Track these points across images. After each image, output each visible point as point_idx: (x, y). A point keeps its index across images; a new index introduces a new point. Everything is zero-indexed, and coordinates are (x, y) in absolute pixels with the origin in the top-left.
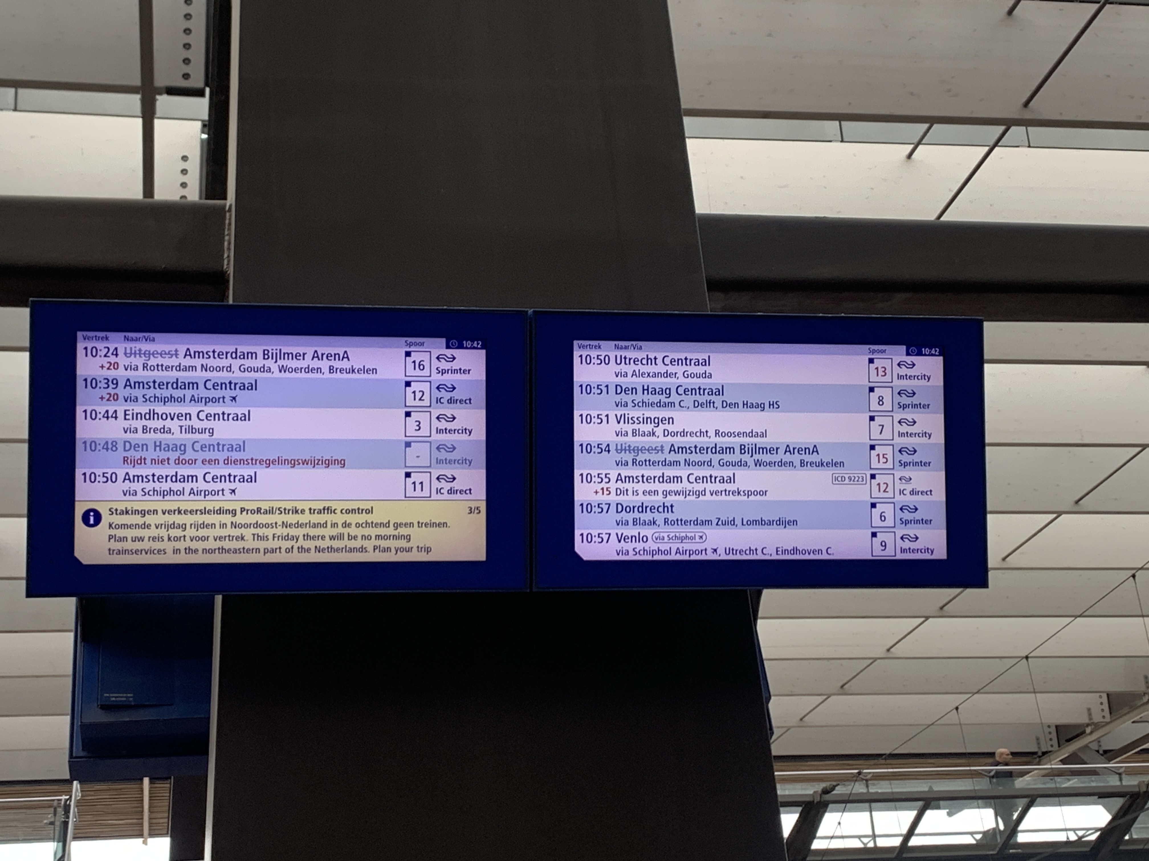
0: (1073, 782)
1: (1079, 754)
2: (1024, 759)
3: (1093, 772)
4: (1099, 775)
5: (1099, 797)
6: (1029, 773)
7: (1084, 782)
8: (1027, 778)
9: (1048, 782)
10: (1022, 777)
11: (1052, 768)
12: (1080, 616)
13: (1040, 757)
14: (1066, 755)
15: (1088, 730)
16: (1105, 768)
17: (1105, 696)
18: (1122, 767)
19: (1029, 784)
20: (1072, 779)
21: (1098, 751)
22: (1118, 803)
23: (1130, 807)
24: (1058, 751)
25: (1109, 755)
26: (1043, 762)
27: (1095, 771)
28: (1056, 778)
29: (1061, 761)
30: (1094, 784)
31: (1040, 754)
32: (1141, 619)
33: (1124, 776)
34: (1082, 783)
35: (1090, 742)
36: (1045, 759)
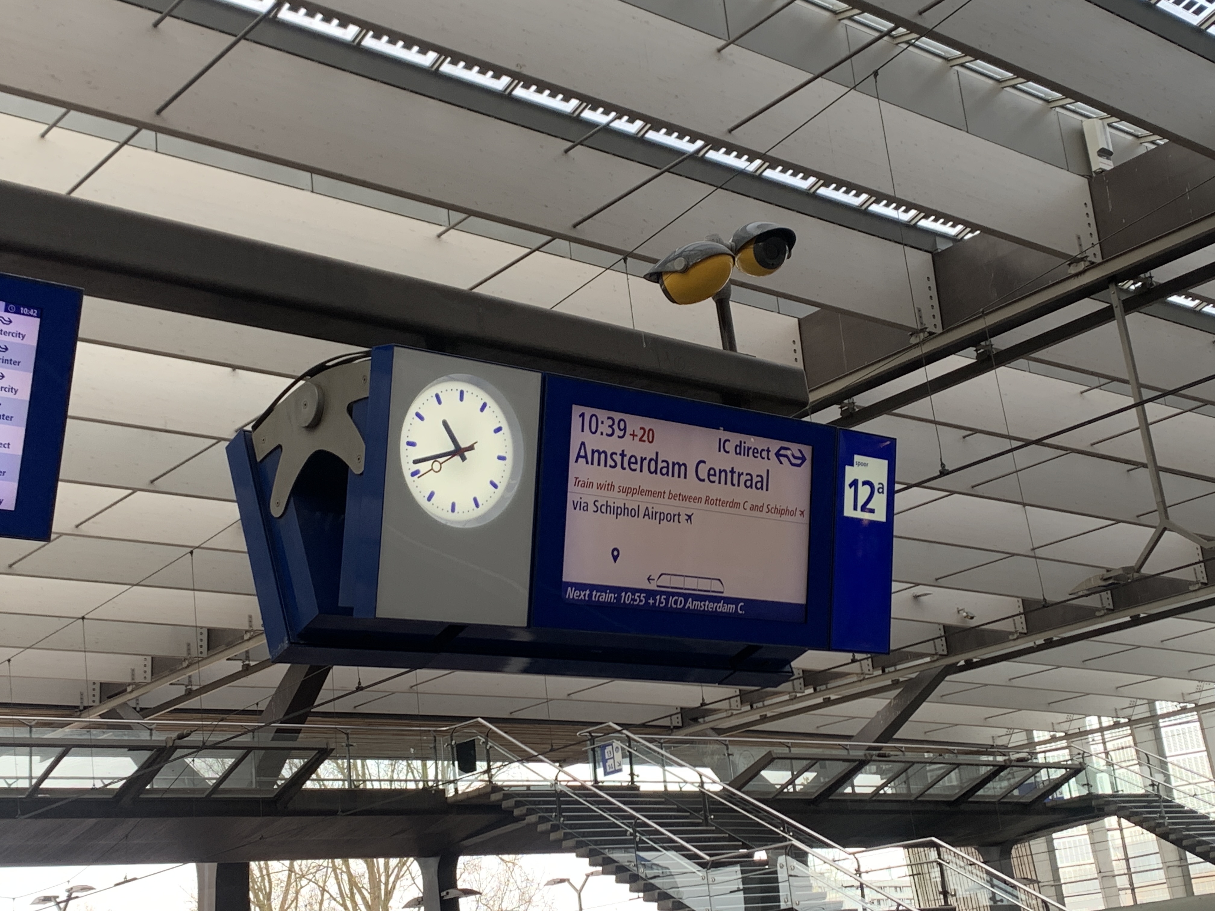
0: (108, 735)
1: (118, 711)
2: (67, 712)
3: (128, 727)
4: (132, 729)
5: (130, 750)
6: (70, 724)
7: (118, 736)
8: (67, 730)
9: (85, 734)
10: (62, 728)
11: (90, 721)
12: (137, 585)
13: (81, 711)
14: (106, 711)
15: (129, 689)
16: (138, 723)
17: (149, 659)
18: (154, 723)
19: (67, 735)
20: (107, 733)
21: (135, 708)
22: (146, 755)
23: (155, 760)
24: (98, 706)
25: (144, 712)
26: (83, 715)
27: (129, 726)
28: (92, 730)
29: (100, 715)
30: (126, 738)
31: (81, 708)
32: (192, 592)
33: (154, 732)
34: (116, 736)
35: (129, 700)
36: (85, 713)
